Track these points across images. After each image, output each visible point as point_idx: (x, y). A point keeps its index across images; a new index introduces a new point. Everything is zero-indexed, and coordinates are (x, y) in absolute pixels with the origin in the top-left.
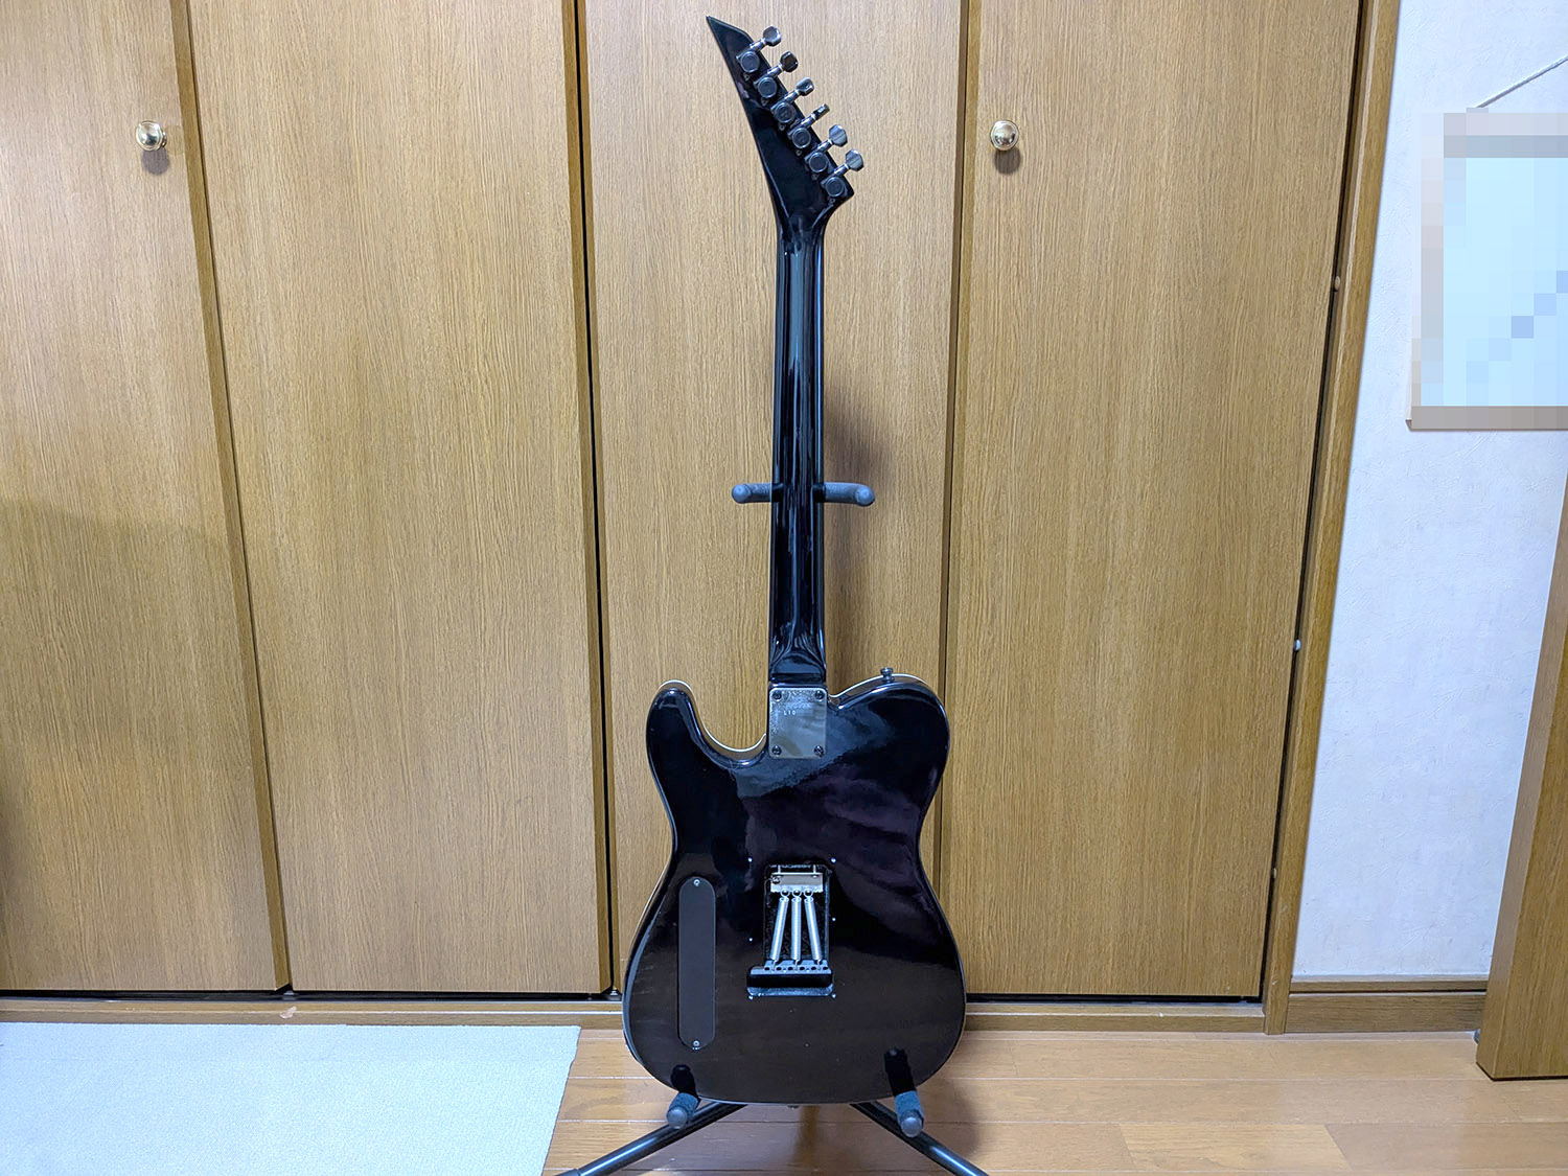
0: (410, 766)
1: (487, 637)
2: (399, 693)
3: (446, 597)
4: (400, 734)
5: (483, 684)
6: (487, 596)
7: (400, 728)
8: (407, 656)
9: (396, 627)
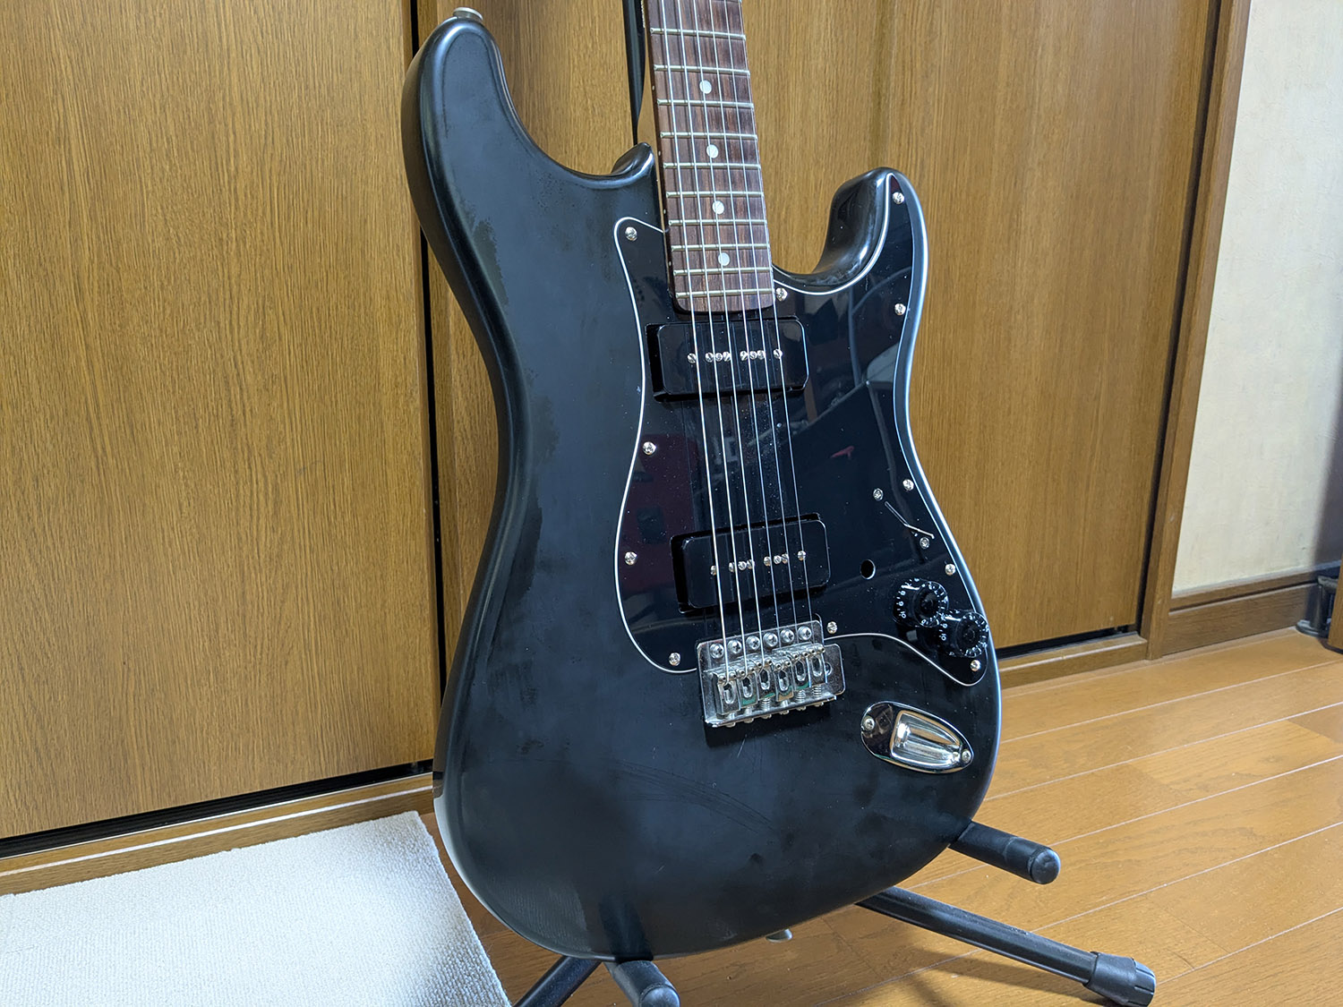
0: (105, 421)
1: (241, 185)
2: (79, 289)
3: (163, 108)
4: (83, 363)
5: (235, 271)
6: (239, 109)
7: (82, 352)
8: (92, 218)
9: (69, 163)
